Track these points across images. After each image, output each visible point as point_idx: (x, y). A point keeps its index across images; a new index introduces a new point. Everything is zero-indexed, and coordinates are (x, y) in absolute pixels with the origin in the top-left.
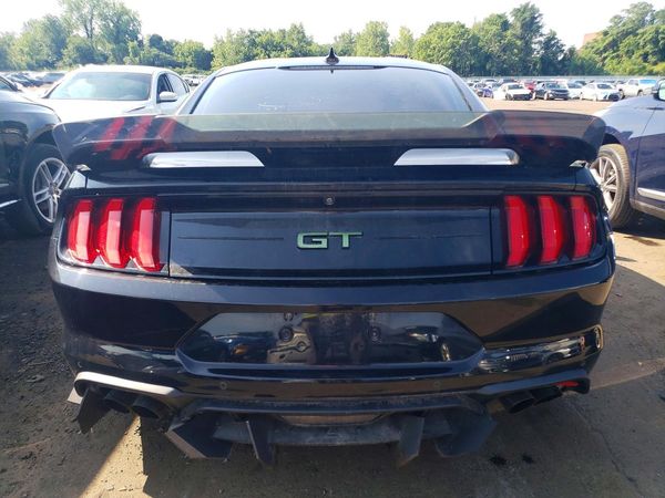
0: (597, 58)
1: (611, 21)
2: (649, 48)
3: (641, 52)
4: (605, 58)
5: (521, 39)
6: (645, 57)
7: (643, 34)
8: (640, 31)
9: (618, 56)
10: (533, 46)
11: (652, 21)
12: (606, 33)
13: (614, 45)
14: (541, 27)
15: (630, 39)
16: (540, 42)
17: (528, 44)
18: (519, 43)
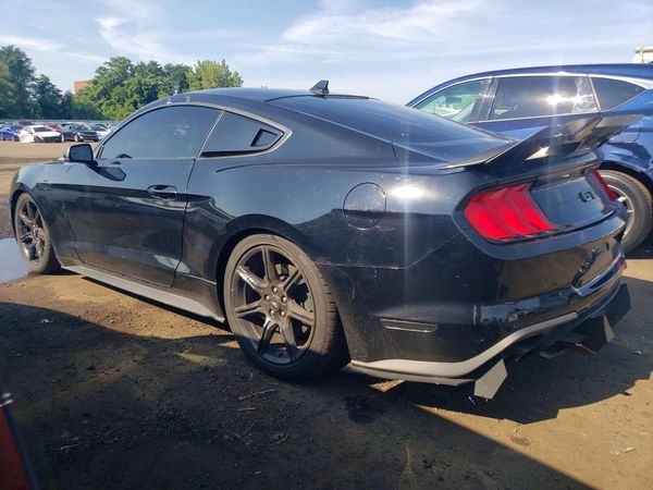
0: (95, 104)
1: (97, 71)
2: (136, 96)
3: (131, 100)
4: (101, 105)
5: (14, 81)
6: (135, 104)
7: (128, 85)
8: (125, 82)
9: (111, 104)
10: (27, 89)
11: (133, 75)
12: (95, 82)
13: (105, 93)
14: (32, 71)
15: (118, 89)
16: (33, 86)
17: (21, 87)
18: (12, 85)
